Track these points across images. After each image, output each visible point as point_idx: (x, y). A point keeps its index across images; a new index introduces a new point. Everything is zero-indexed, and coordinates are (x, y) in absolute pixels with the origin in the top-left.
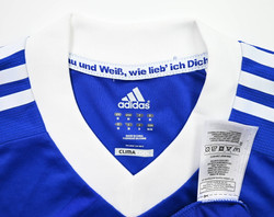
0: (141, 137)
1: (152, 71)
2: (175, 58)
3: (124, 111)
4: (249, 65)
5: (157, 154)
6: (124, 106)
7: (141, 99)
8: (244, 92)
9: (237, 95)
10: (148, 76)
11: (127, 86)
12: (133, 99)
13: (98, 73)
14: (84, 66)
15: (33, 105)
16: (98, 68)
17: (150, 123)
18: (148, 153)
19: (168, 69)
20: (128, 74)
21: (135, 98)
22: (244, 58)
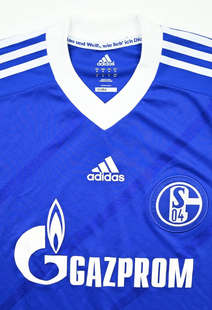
0: (110, 80)
1: (115, 45)
2: (127, 37)
3: (101, 67)
4: (167, 37)
5: (119, 91)
6: (100, 64)
7: (109, 60)
8: (165, 52)
9: (162, 54)
10: (113, 48)
11: (101, 53)
12: (105, 61)
13: (86, 47)
14: (79, 43)
15: (48, 65)
16: (86, 44)
17: (115, 73)
18: (114, 90)
19: (124, 43)
20: (102, 47)
21: (106, 60)
22: (164, 33)
